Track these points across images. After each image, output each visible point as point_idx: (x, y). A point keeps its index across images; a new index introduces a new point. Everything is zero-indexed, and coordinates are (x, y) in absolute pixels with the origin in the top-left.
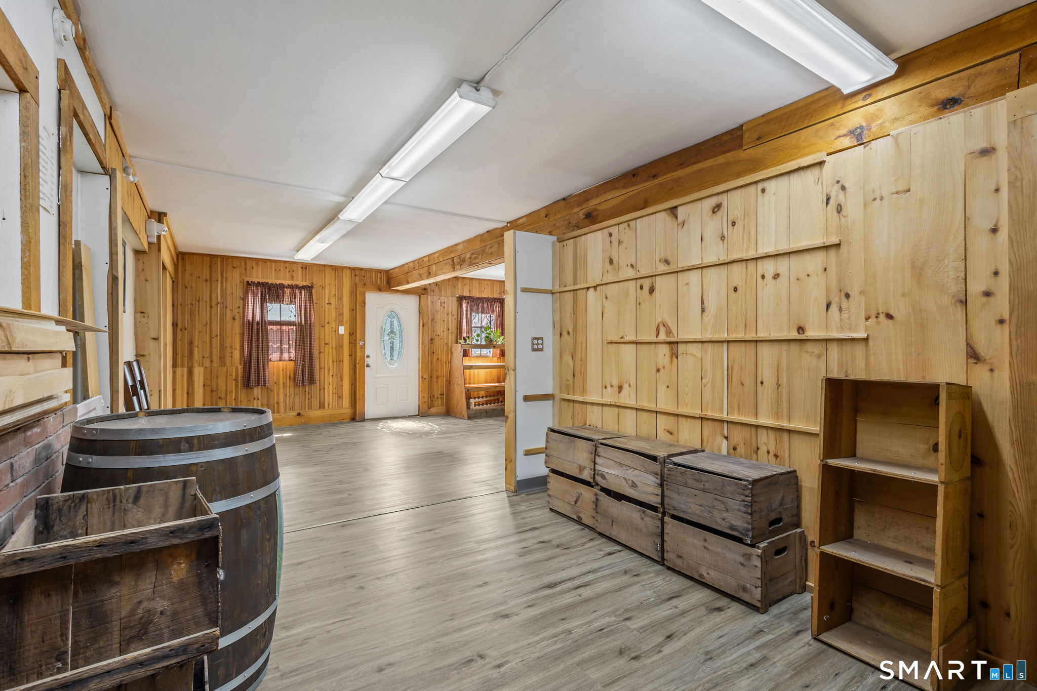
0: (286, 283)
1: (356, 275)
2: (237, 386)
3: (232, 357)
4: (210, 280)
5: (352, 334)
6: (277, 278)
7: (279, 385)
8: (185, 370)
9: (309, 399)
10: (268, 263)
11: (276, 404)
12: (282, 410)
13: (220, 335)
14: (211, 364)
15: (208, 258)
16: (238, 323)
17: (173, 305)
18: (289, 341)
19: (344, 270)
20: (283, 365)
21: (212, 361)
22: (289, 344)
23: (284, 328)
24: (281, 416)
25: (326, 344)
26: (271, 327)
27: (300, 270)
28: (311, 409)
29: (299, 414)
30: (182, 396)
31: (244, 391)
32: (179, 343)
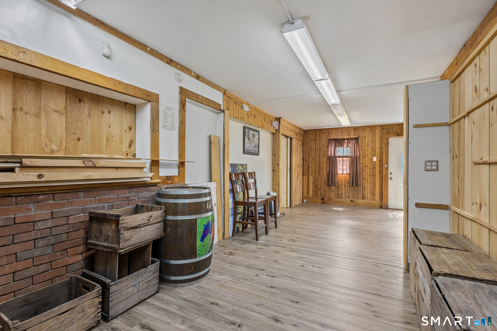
0: (345, 137)
1: (383, 129)
2: (325, 184)
3: (323, 172)
4: (315, 140)
5: (381, 161)
6: (342, 136)
7: (342, 186)
8: (307, 176)
9: (357, 194)
10: (338, 129)
11: (341, 194)
12: (344, 197)
13: (319, 163)
14: (315, 175)
15: (315, 131)
16: (325, 157)
17: (303, 151)
18: (347, 165)
19: (376, 127)
20: (344, 176)
21: (316, 174)
22: (346, 166)
23: (344, 159)
24: (344, 200)
25: (366, 166)
26: (339, 158)
27: (353, 130)
28: (358, 199)
29: (352, 201)
30: (306, 187)
31: (328, 187)
32: (304, 166)
